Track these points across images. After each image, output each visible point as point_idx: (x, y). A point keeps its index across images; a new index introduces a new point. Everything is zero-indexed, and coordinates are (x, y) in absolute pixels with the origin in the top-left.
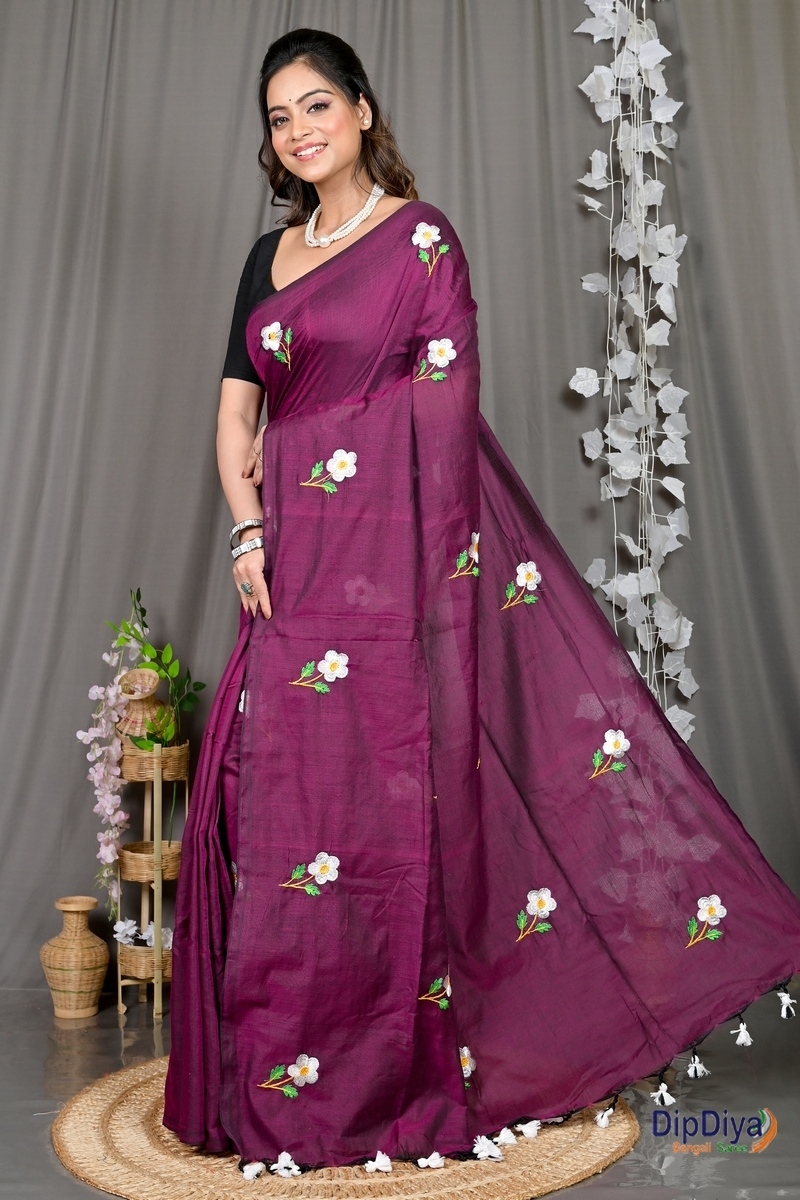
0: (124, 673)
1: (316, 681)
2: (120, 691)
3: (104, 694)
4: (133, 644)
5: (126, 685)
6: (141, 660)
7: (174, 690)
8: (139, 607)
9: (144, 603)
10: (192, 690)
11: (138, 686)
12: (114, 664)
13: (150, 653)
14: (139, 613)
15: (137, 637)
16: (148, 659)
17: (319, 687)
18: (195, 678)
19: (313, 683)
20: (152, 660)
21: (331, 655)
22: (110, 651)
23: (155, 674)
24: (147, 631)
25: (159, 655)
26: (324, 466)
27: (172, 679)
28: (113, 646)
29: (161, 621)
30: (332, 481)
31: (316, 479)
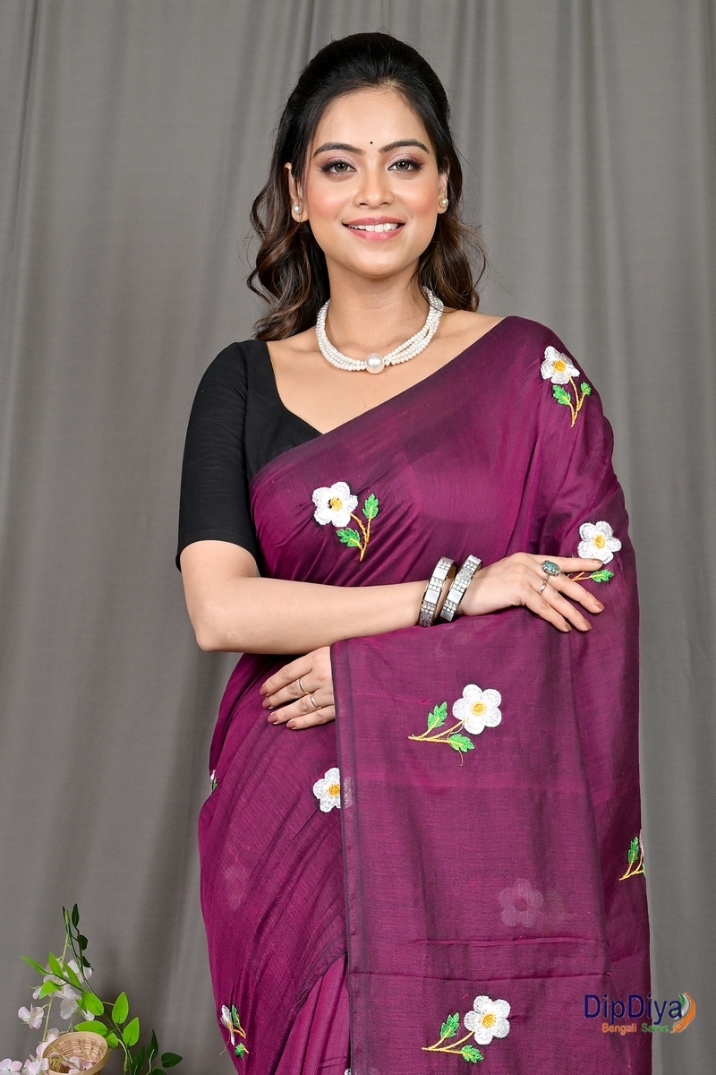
0: (52, 1038)
1: (463, 1044)
2: (46, 1067)
3: (20, 1071)
4: (67, 993)
5: (56, 1057)
6: (79, 1019)
7: (131, 1066)
8: (76, 936)
9: (83, 928)
10: (160, 1066)
11: (75, 1060)
12: (36, 1024)
13: (94, 1007)
14: (76, 944)
15: (70, 982)
16: (90, 1017)
17: (469, 1054)
18: (166, 1046)
19: (459, 1047)
20: (96, 1018)
21: (482, 1003)
22: (31, 1003)
23: (101, 1040)
24: (89, 972)
25: (108, 1011)
26: (449, 710)
27: (129, 1048)
28: (35, 996)
29: (112, 957)
30: (465, 733)
31: (435, 731)
